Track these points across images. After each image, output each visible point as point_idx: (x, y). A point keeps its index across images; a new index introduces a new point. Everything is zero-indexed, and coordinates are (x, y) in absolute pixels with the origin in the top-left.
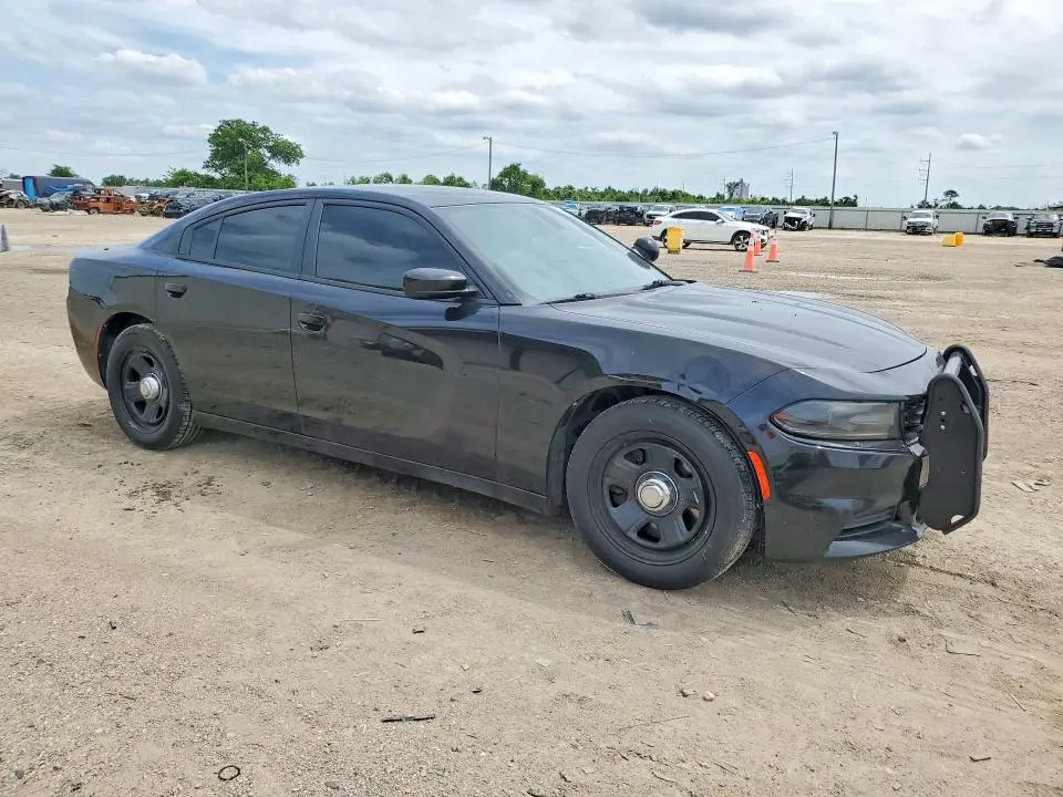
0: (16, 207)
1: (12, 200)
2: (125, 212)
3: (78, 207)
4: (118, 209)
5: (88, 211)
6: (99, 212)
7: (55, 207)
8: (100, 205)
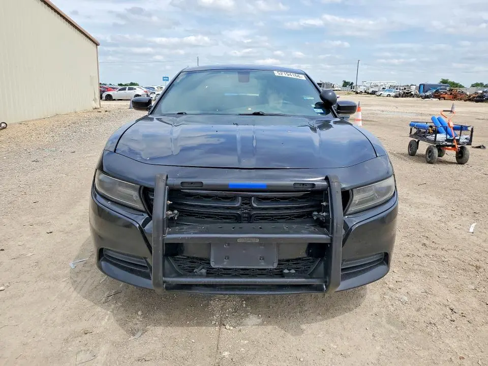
0: (413, 97)
1: (412, 94)
2: (458, 99)
3: (435, 97)
4: (455, 98)
5: (439, 99)
6: (445, 99)
7: (427, 97)
8: (446, 96)
